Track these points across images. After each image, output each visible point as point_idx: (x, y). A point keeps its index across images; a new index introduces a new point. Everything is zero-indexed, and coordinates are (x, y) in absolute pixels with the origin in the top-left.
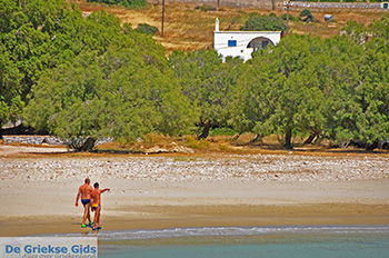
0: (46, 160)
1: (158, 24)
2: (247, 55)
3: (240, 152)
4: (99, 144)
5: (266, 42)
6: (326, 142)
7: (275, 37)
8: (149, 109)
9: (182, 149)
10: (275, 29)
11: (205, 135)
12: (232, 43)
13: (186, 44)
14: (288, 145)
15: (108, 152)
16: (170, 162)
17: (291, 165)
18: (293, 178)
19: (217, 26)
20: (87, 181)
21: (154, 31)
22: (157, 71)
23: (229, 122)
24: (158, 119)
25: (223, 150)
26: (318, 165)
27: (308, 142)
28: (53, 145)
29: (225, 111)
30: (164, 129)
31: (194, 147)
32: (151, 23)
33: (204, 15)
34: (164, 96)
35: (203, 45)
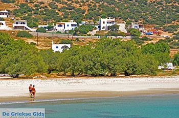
0: (5, 81)
1: (36, 42)
2: (61, 51)
3: (60, 78)
4: (20, 76)
5: (66, 47)
6: (83, 74)
7: (69, 46)
8: (34, 66)
9: (43, 77)
10: (69, 43)
11: (50, 73)
12: (57, 47)
13: (44, 48)
14: (73, 75)
15: (23, 78)
16: (40, 80)
17: (74, 81)
18: (75, 84)
19: (53, 42)
20: (31, 85)
21: (35, 44)
22: (36, 55)
23: (57, 69)
24: (37, 69)
25: (55, 77)
26: (81, 81)
27: (79, 74)
28: (7, 76)
29: (56, 66)
30: (38, 71)
31: (47, 76)
32: (34, 42)
33: (49, 40)
34: (38, 62)
35: (49, 48)
